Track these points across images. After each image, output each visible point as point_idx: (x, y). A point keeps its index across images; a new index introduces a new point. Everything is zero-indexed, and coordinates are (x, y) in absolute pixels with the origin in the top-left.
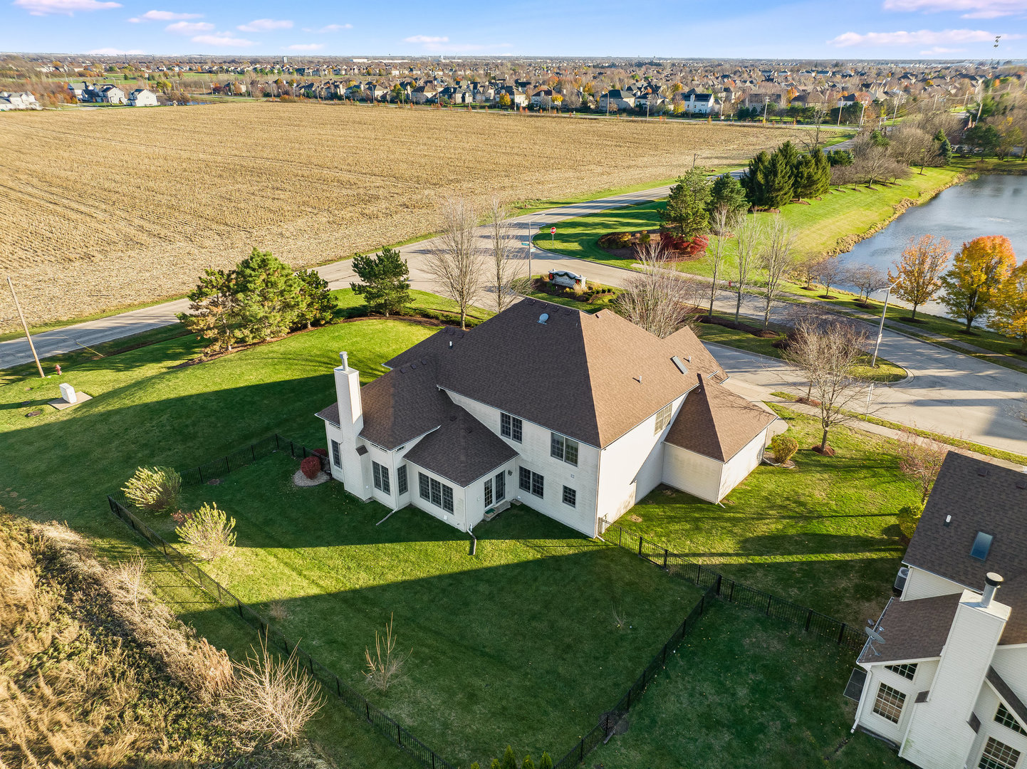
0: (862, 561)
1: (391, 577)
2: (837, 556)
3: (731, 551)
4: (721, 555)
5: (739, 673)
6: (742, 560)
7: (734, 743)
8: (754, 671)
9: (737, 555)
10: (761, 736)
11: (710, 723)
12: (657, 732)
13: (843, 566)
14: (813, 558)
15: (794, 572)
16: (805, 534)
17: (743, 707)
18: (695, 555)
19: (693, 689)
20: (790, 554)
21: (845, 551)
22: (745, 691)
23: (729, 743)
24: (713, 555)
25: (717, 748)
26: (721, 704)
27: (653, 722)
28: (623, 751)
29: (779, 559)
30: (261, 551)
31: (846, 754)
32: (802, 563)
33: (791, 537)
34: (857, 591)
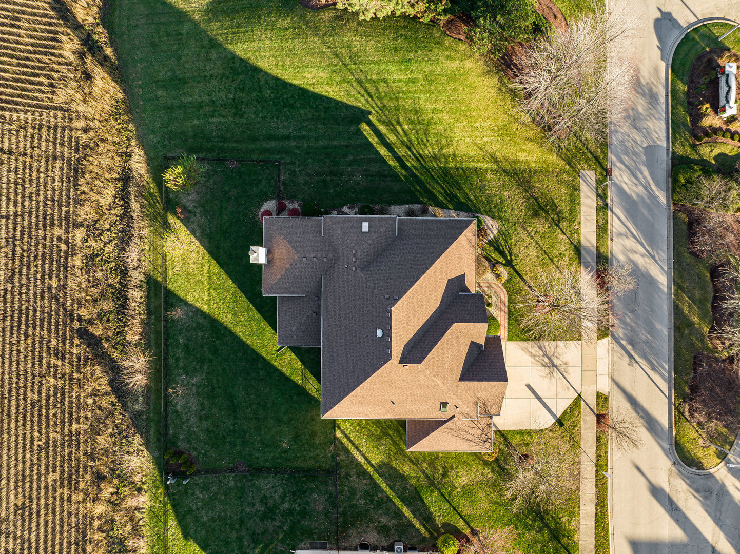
0: (410, 522)
1: (239, 331)
2: (405, 510)
3: (373, 462)
4: (366, 459)
5: (295, 500)
6: (370, 469)
7: (261, 513)
8: (299, 505)
9: (372, 466)
10: (270, 520)
11: (263, 501)
12: (248, 484)
13: (399, 514)
14: (397, 501)
15: (377, 496)
16: (415, 489)
17: (279, 509)
18: (357, 448)
19: (276, 486)
20: (391, 488)
21: (412, 512)
22: (287, 506)
23: (259, 511)
24: (364, 456)
25: (255, 508)
26: (275, 500)
27: (252, 480)
28: (231, 478)
29: (383, 486)
30: (207, 256)
31: (281, 550)
32: (388, 497)
33: (408, 483)
34: (382, 527)
